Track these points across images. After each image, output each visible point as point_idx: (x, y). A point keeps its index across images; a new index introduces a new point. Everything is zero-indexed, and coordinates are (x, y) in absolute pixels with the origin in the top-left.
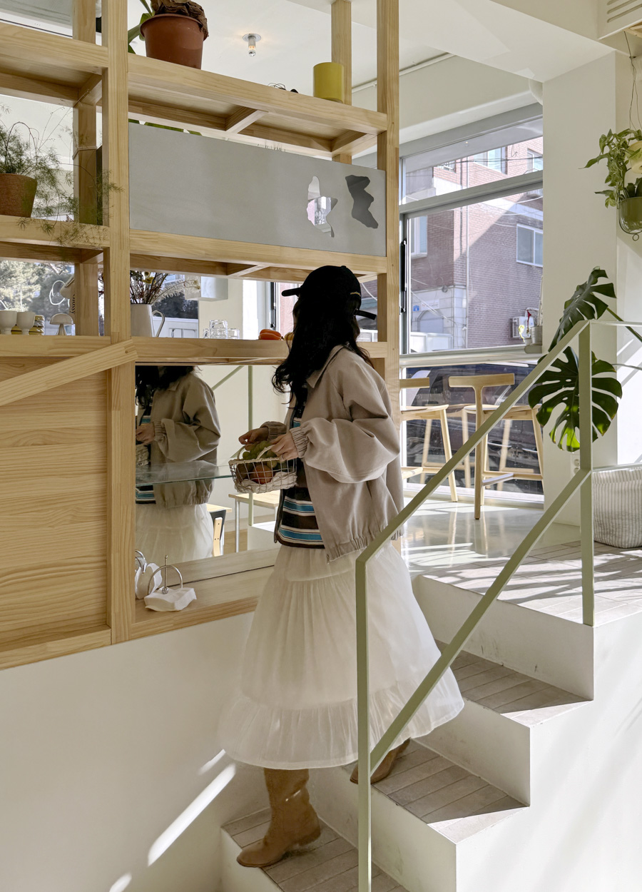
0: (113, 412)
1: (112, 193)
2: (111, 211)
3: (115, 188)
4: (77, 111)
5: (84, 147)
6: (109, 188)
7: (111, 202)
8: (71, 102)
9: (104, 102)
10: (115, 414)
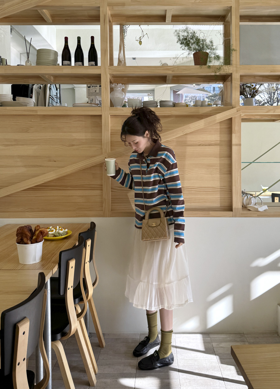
0: (233, 134)
1: (234, 53)
2: (233, 59)
3: (234, 50)
4: (224, 25)
5: (226, 39)
6: (232, 50)
7: (233, 56)
8: (222, 23)
10: (233, 135)
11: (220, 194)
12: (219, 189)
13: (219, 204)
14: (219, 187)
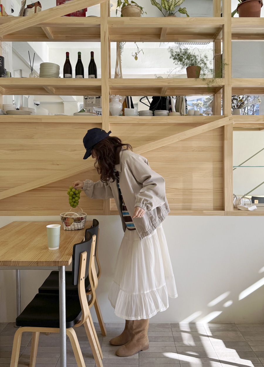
1: (226, 67)
2: (225, 72)
4: (214, 43)
5: (217, 55)
6: (224, 65)
7: (225, 69)
9: (223, 38)
10: (226, 142)
11: (213, 195)
12: (213, 191)
13: (213, 204)
14: (213, 189)
